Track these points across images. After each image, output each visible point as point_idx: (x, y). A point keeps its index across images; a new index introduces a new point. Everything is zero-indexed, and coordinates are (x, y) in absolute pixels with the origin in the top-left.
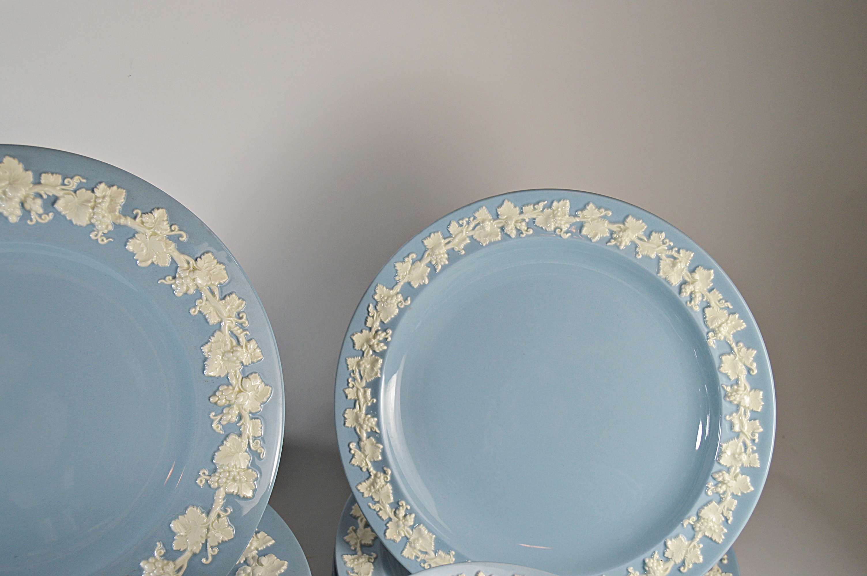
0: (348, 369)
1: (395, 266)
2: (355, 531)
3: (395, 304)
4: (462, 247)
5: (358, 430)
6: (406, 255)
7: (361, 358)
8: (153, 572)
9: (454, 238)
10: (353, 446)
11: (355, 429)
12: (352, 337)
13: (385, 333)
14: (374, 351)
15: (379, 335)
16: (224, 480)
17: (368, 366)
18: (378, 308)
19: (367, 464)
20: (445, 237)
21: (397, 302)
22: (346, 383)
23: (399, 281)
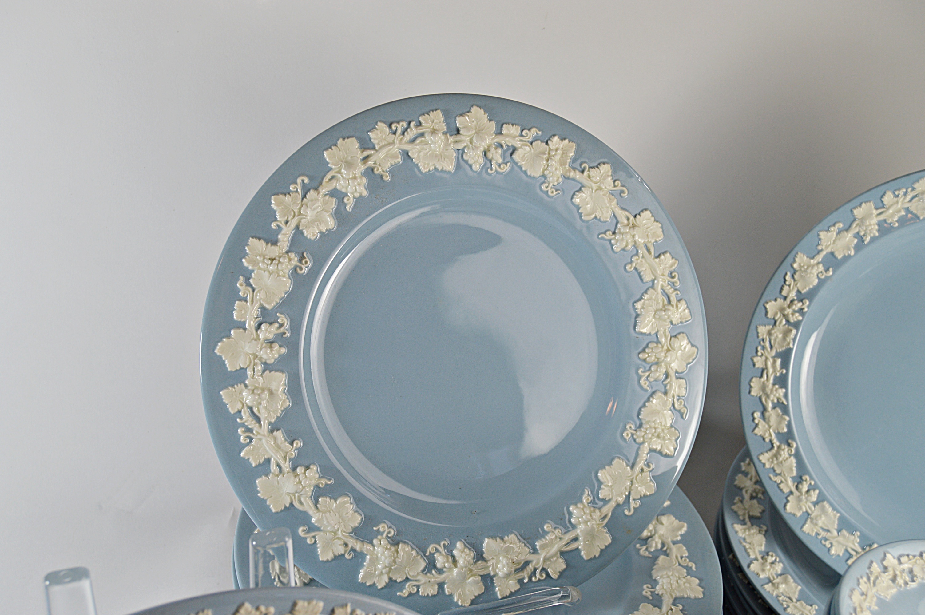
0: (758, 337)
1: (818, 235)
2: (741, 501)
3: (816, 274)
4: (896, 219)
5: (763, 400)
6: (832, 223)
7: (773, 327)
8: (582, 517)
9: (888, 209)
10: (757, 415)
11: (760, 398)
12: (765, 305)
13: (801, 304)
14: (788, 321)
15: (795, 305)
16: (650, 436)
17: (780, 336)
18: (795, 277)
19: (770, 435)
20: (877, 207)
21: (817, 272)
22: (755, 351)
23: (822, 250)
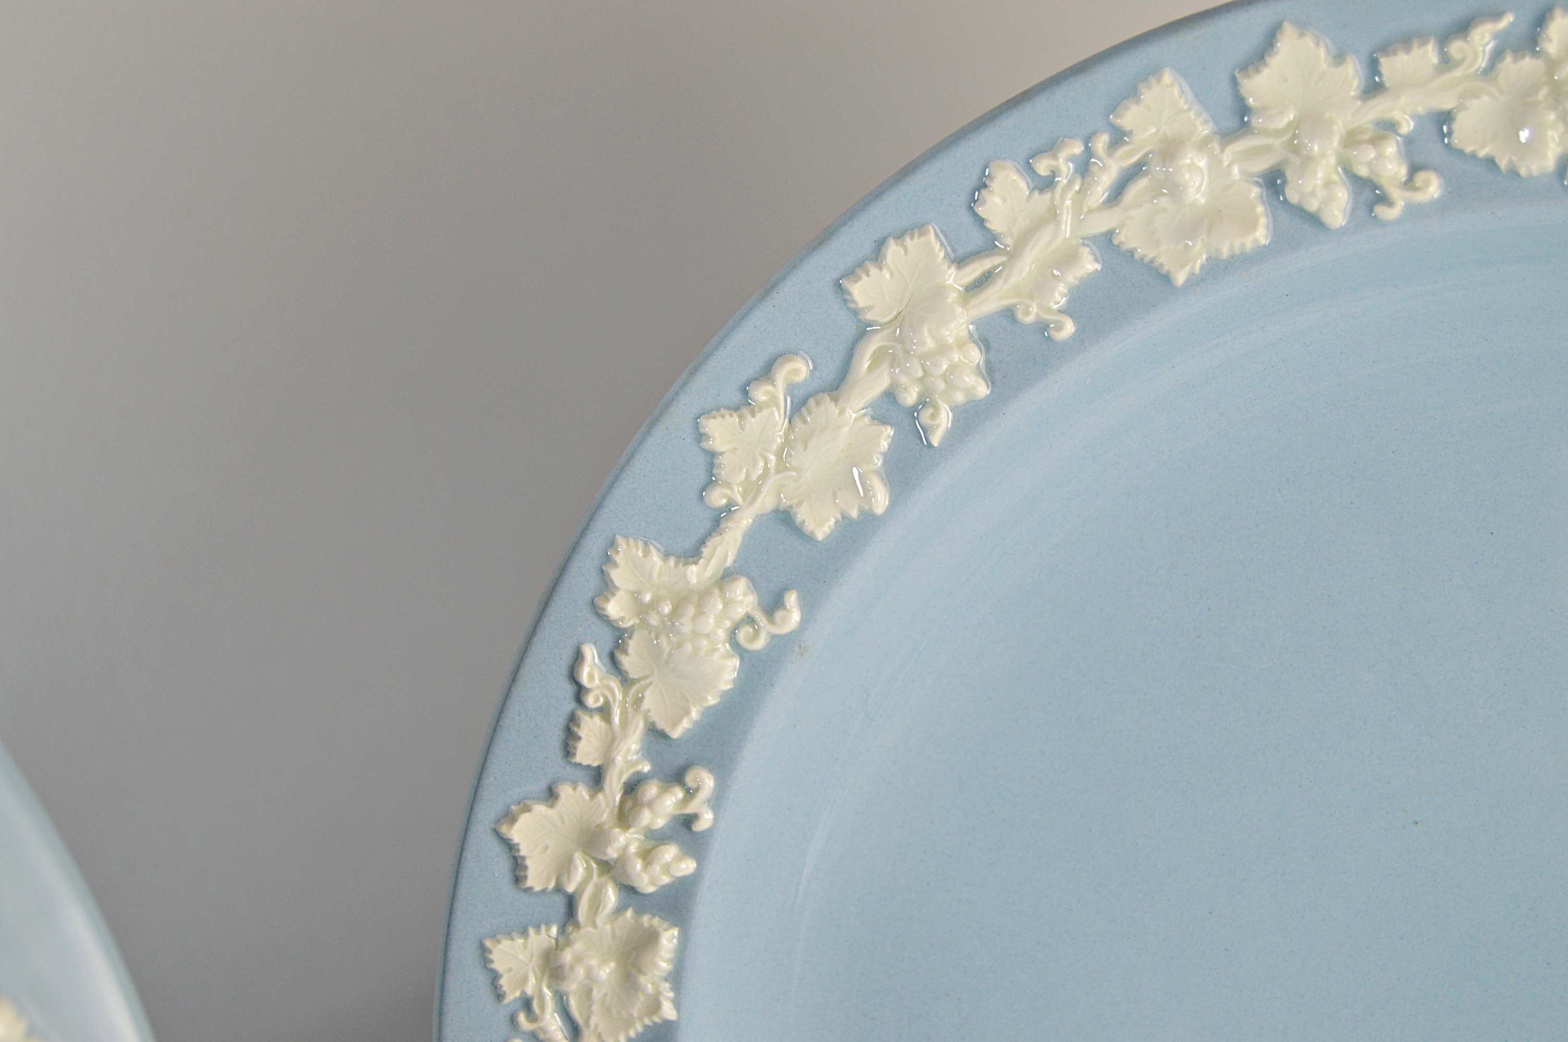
0: (499, 996)
1: (700, 436)
3: (721, 634)
4: (1059, 298)
6: (753, 367)
7: (562, 930)
9: (1013, 255)
12: (504, 829)
13: (679, 794)
14: (629, 891)
15: (650, 804)
17: (606, 972)
18: (626, 662)
20: (961, 251)
21: (728, 624)
23: (729, 509)
